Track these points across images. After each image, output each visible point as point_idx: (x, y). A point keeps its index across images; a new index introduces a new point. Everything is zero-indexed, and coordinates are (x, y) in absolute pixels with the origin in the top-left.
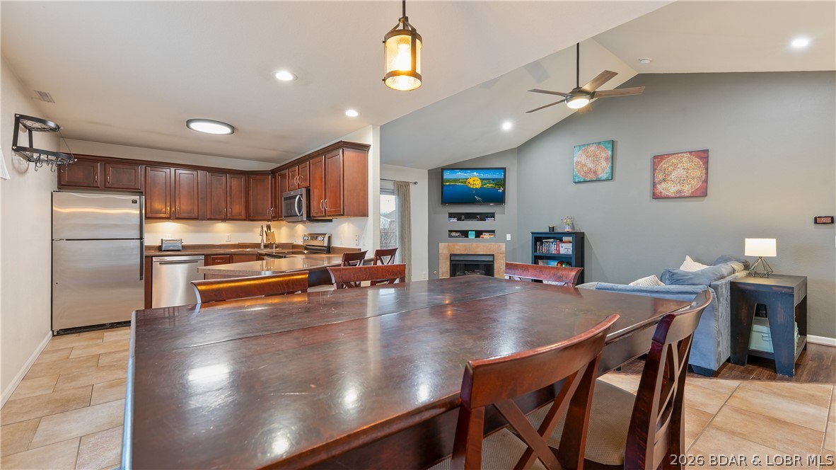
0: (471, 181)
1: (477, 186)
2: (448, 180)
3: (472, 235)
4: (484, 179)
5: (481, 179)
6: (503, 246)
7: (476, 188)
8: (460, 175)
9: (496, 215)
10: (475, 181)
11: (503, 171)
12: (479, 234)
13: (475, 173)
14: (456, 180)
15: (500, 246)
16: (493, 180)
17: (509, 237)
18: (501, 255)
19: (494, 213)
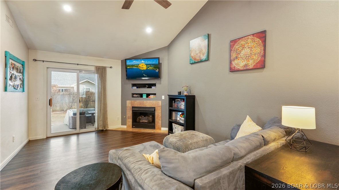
0: (141, 65)
1: (144, 69)
2: (129, 66)
3: (144, 96)
4: (147, 64)
5: (146, 64)
6: (160, 102)
7: (144, 70)
8: (135, 62)
9: (156, 85)
10: (143, 65)
11: (158, 59)
12: (148, 95)
13: (143, 61)
14: (133, 66)
15: (158, 102)
16: (153, 65)
17: (163, 97)
18: (159, 108)
19: (155, 84)
